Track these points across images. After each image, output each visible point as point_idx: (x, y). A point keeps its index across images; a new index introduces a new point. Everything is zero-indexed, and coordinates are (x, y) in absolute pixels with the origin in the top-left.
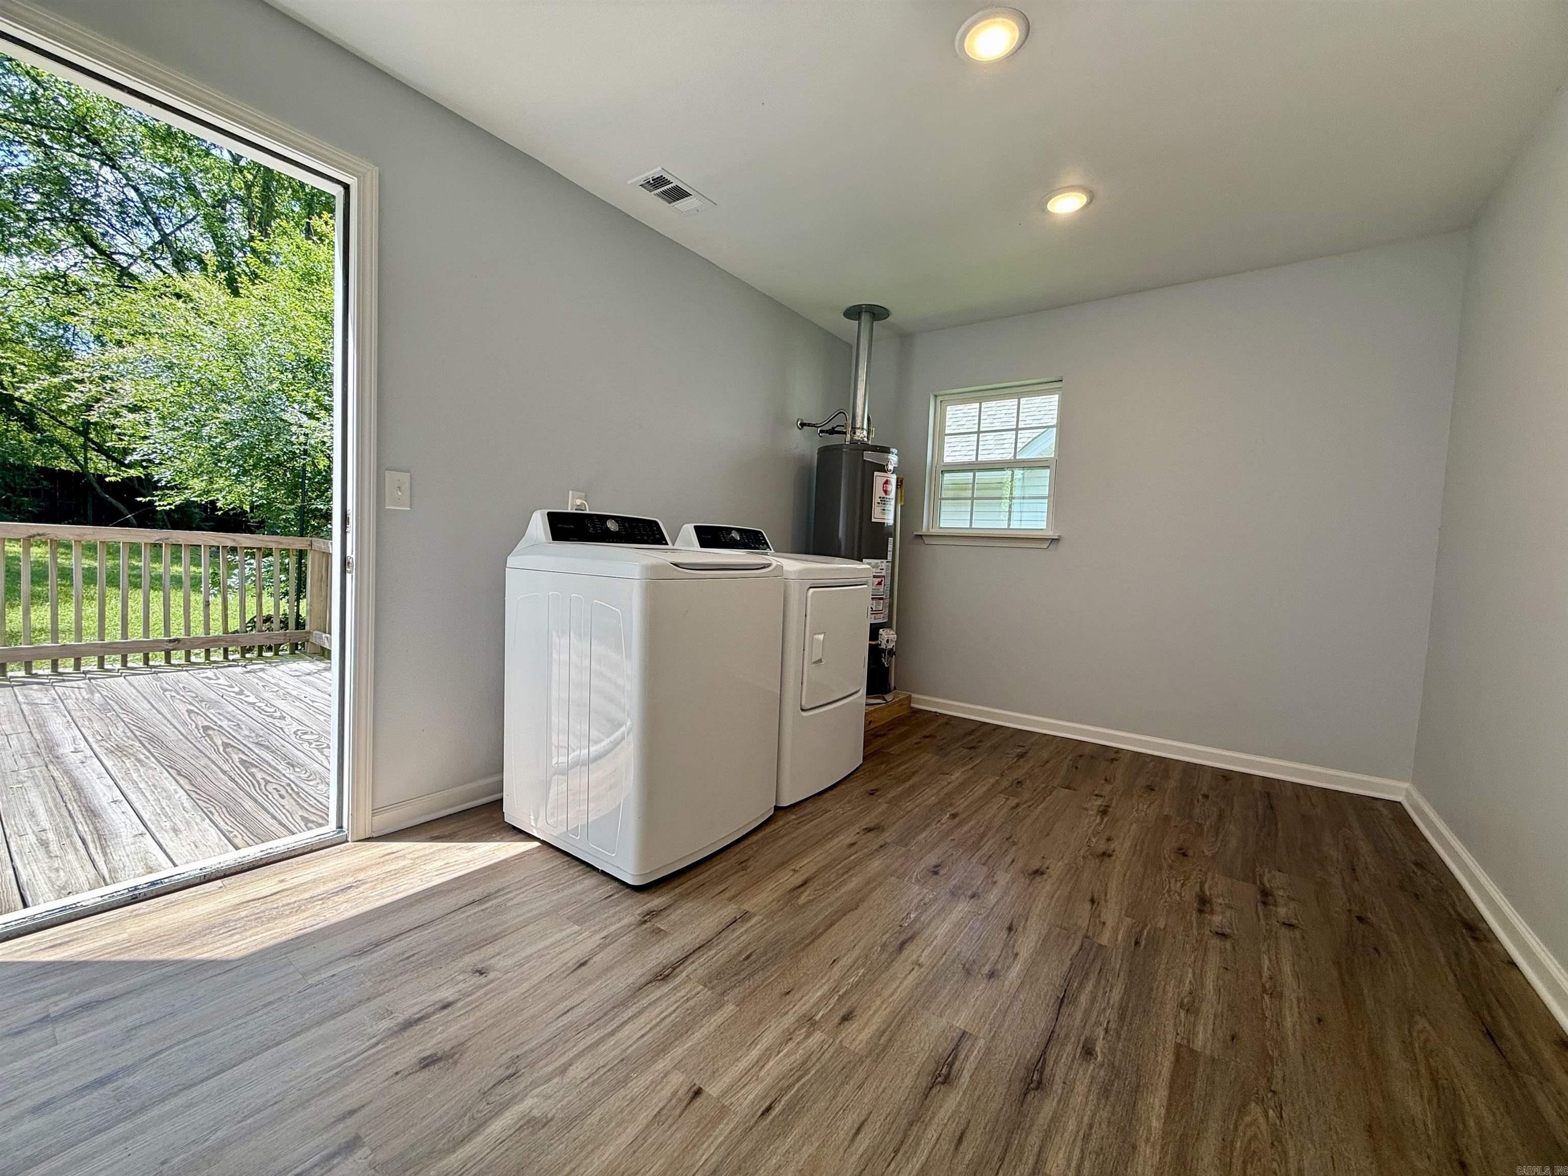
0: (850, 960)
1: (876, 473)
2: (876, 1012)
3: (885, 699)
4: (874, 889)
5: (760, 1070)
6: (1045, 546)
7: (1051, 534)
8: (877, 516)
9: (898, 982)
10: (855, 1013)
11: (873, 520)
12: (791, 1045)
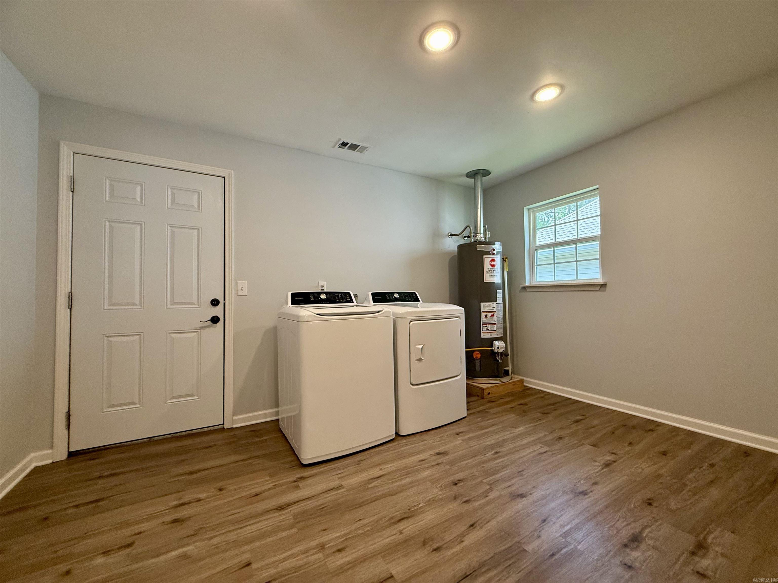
0: (367, 522)
1: (484, 256)
2: (356, 552)
3: (501, 381)
4: (412, 487)
5: (280, 563)
6: (598, 288)
7: (600, 281)
8: (488, 278)
9: (382, 539)
10: (345, 550)
11: (485, 281)
12: (304, 556)
